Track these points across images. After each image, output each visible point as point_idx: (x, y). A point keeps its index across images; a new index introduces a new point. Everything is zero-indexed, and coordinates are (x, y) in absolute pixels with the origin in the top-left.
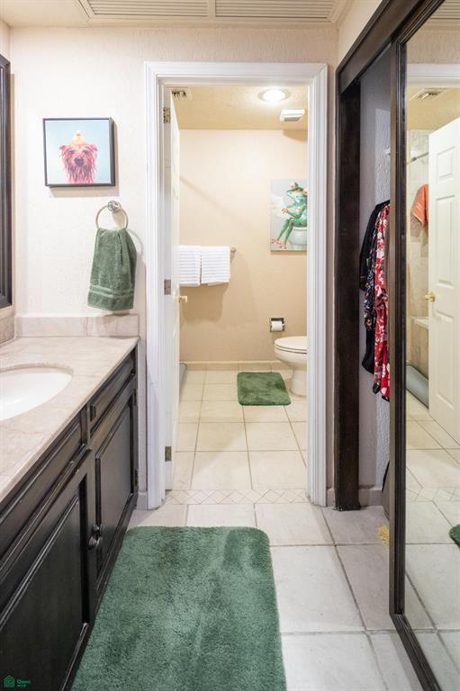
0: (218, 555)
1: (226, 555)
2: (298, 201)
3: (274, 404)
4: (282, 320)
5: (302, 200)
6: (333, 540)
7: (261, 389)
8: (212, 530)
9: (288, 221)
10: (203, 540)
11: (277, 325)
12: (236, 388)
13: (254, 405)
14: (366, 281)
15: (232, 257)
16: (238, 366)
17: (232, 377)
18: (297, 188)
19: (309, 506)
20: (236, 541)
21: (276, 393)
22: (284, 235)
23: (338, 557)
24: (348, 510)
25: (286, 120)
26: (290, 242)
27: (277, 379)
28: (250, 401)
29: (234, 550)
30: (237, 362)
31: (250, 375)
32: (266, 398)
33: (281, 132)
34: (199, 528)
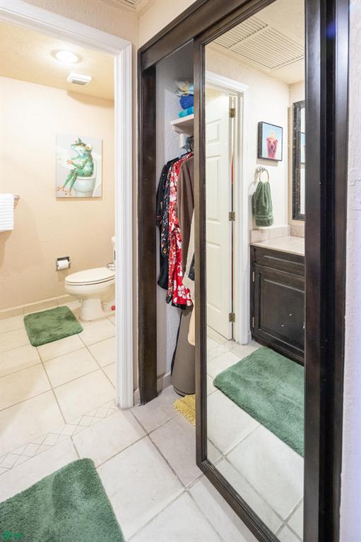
0: (46, 510)
1: (55, 505)
2: (82, 155)
3: (68, 335)
4: (68, 258)
5: (84, 154)
6: (145, 431)
7: (53, 326)
8: (34, 488)
9: (73, 172)
10: (25, 506)
11: (63, 264)
12: (25, 332)
13: (48, 342)
14: (162, 219)
15: (15, 205)
16: (24, 310)
17: (19, 322)
18: (80, 144)
19: (120, 413)
20: (64, 483)
21: (68, 325)
22: (69, 184)
23: (153, 443)
24: (150, 400)
25: (74, 82)
26: (76, 190)
27: (65, 312)
28: (44, 340)
29: (63, 495)
30: (22, 306)
31: (38, 315)
32: (59, 333)
33: (65, 92)
34: (18, 496)
